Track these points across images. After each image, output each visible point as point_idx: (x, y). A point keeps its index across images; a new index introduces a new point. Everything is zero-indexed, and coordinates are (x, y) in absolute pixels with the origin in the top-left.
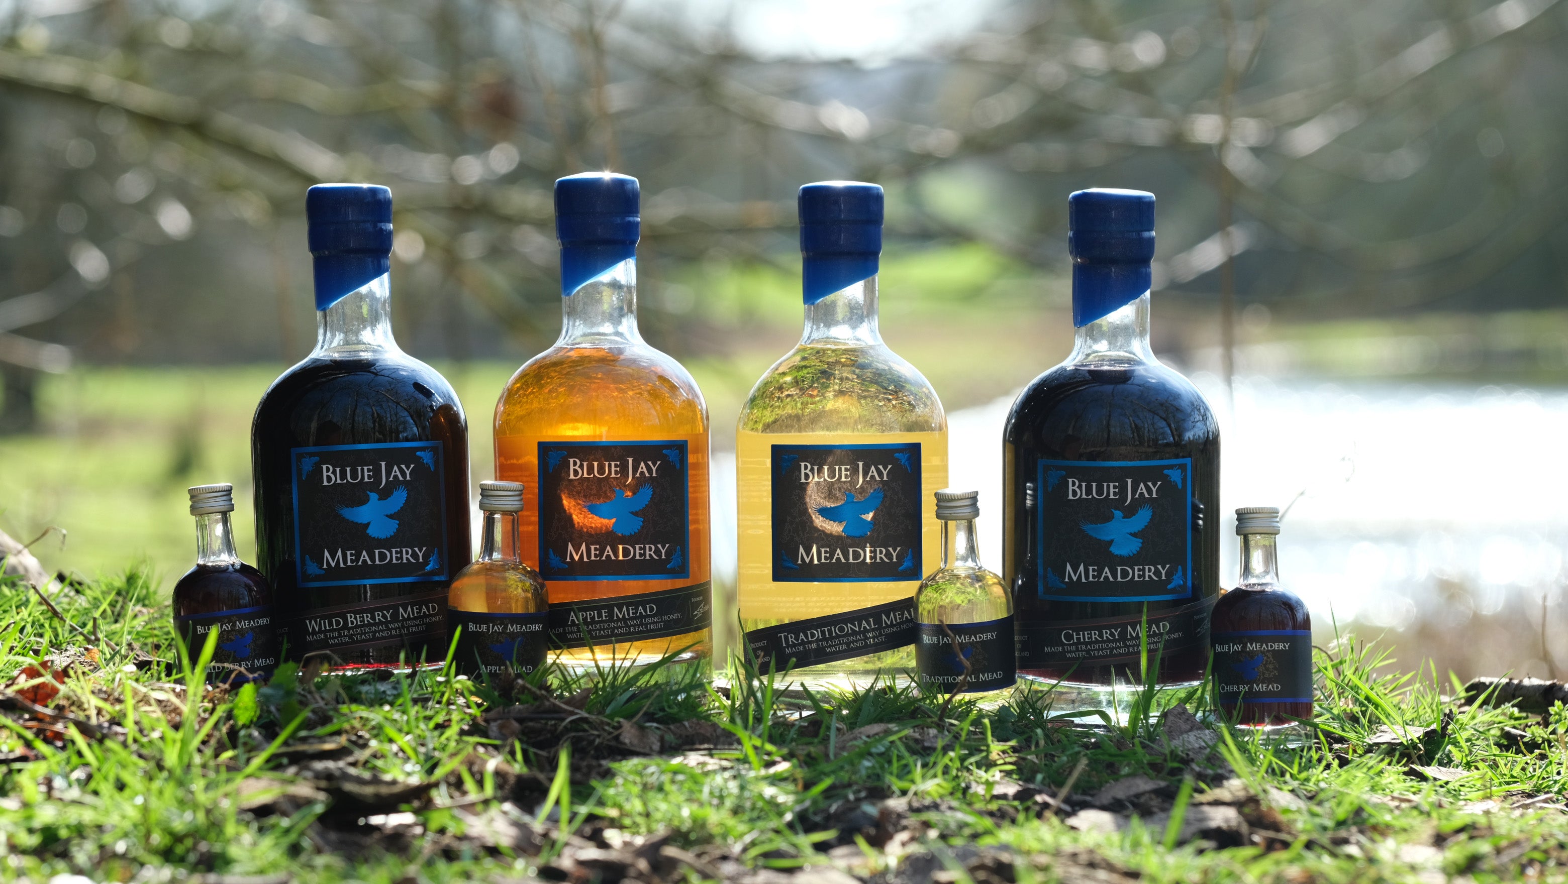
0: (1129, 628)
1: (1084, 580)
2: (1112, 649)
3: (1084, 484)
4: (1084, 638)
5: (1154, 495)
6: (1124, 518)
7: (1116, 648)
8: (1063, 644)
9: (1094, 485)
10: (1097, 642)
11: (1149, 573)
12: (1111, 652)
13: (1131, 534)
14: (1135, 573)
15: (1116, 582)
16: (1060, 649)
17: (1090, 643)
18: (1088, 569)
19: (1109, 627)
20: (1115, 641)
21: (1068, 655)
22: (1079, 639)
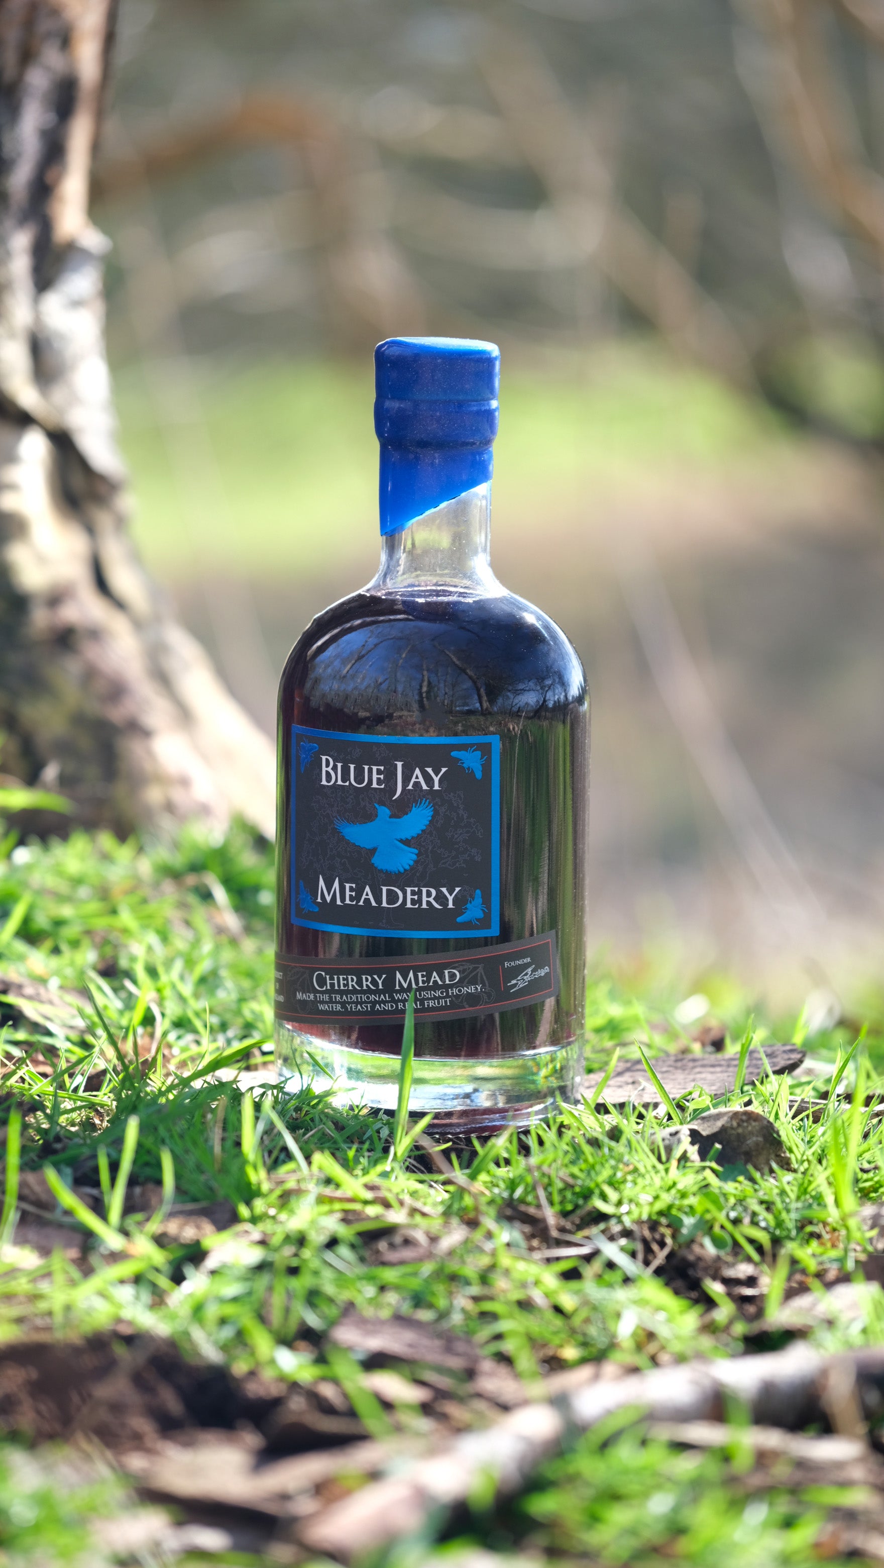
0: (398, 975)
1: (339, 902)
2: (374, 1003)
3: (339, 765)
4: (339, 986)
5: (436, 787)
6: (391, 817)
7: (380, 1003)
8: (315, 991)
9: (352, 767)
10: (354, 991)
11: (428, 898)
12: (373, 1007)
13: (401, 841)
14: (406, 897)
15: (380, 908)
16: (312, 996)
17: (347, 992)
18: (345, 887)
19: (370, 972)
20: (377, 992)
21: (321, 1007)
22: (332, 985)
